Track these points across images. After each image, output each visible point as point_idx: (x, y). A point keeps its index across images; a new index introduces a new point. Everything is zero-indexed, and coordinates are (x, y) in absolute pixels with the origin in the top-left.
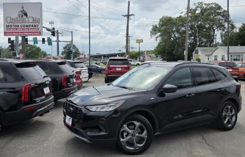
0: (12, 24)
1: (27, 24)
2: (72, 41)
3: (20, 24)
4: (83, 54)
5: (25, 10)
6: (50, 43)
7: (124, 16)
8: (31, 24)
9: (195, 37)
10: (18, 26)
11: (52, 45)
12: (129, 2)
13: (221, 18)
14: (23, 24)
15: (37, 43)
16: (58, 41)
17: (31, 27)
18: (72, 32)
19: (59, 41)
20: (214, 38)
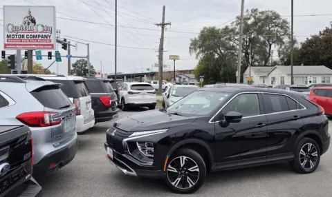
0: (15, 34)
1: (35, 34)
2: (88, 57)
3: (25, 34)
4: (99, 73)
5: (34, 15)
6: (59, 59)
7: (158, 25)
8: (41, 34)
9: (247, 53)
10: (23, 36)
11: (61, 61)
12: (164, 7)
13: (279, 29)
14: (29, 34)
15: (41, 59)
16: (69, 57)
17: (40, 38)
18: (88, 45)
19: (71, 56)
20: (270, 55)
